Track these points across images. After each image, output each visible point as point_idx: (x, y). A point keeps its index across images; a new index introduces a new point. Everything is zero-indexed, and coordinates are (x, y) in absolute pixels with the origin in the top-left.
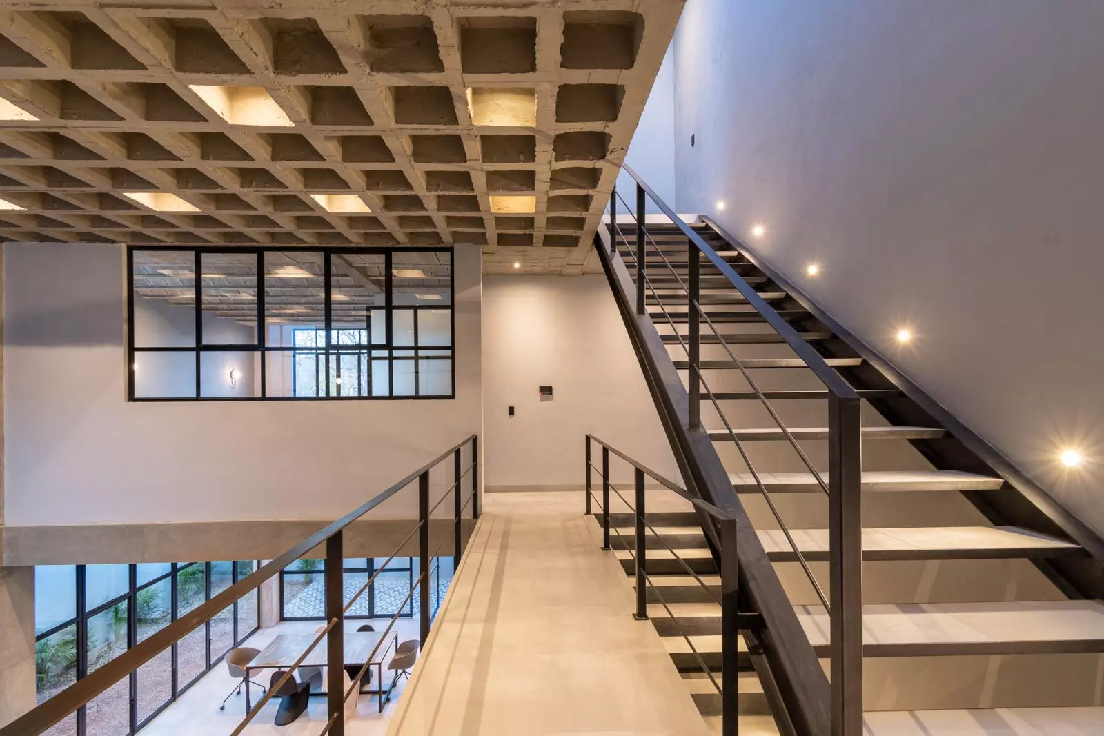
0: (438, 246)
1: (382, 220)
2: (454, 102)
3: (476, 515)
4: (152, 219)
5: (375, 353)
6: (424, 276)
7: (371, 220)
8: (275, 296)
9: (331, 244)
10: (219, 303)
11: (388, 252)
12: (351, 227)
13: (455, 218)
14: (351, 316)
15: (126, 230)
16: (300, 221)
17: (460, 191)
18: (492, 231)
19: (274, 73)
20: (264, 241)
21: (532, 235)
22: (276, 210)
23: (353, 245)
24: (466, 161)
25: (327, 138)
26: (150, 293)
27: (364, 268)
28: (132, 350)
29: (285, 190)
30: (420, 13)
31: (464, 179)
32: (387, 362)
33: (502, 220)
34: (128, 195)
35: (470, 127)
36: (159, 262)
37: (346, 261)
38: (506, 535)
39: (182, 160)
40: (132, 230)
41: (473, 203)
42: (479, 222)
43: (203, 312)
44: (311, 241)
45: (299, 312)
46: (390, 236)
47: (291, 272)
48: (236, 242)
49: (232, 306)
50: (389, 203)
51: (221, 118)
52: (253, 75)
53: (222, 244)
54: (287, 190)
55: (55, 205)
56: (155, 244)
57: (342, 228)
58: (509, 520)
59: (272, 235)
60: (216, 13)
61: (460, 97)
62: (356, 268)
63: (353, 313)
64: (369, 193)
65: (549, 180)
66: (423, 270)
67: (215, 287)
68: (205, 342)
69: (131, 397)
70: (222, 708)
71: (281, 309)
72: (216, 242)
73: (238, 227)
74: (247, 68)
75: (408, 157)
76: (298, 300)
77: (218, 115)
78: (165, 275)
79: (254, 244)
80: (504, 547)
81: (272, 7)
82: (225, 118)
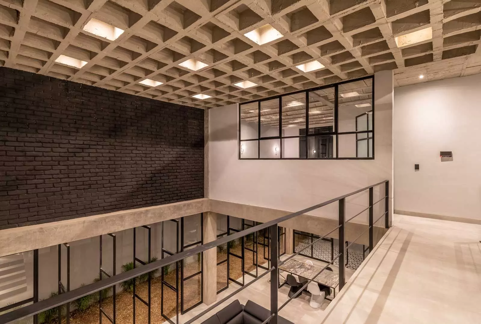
0: (365, 76)
1: (331, 70)
3: (387, 226)
4: (244, 92)
6: (359, 95)
7: (326, 71)
8: (290, 115)
9: (309, 87)
10: (271, 121)
11: (336, 86)
12: (317, 77)
13: (374, 57)
14: (324, 120)
15: (238, 98)
16: (295, 80)
17: (374, 40)
18: (399, 59)
19: (271, 15)
20: (282, 92)
21: (432, 54)
22: (283, 77)
23: (319, 86)
24: (375, 21)
25: (299, 36)
26: (249, 120)
27: (326, 96)
28: (240, 141)
29: (285, 67)
31: (377, 33)
33: (405, 51)
36: (249, 108)
38: (406, 243)
39: (248, 66)
40: (239, 97)
41: (384, 45)
42: (390, 56)
44: (300, 88)
45: (301, 121)
46: (337, 77)
47: (295, 104)
48: (272, 95)
50: (334, 60)
51: (257, 44)
52: (264, 20)
54: (286, 67)
55: (219, 93)
56: (247, 101)
57: (312, 78)
58: (411, 234)
59: (285, 89)
62: (322, 97)
63: (324, 119)
64: (322, 58)
65: (442, 12)
66: (358, 92)
67: (268, 115)
68: (261, 137)
69: (240, 158)
71: (293, 120)
72: (265, 96)
73: (271, 88)
74: (261, 17)
75: (339, 31)
76: (299, 116)
77: (256, 43)
78: (251, 113)
79: (278, 94)
80: (403, 250)
82: (258, 43)
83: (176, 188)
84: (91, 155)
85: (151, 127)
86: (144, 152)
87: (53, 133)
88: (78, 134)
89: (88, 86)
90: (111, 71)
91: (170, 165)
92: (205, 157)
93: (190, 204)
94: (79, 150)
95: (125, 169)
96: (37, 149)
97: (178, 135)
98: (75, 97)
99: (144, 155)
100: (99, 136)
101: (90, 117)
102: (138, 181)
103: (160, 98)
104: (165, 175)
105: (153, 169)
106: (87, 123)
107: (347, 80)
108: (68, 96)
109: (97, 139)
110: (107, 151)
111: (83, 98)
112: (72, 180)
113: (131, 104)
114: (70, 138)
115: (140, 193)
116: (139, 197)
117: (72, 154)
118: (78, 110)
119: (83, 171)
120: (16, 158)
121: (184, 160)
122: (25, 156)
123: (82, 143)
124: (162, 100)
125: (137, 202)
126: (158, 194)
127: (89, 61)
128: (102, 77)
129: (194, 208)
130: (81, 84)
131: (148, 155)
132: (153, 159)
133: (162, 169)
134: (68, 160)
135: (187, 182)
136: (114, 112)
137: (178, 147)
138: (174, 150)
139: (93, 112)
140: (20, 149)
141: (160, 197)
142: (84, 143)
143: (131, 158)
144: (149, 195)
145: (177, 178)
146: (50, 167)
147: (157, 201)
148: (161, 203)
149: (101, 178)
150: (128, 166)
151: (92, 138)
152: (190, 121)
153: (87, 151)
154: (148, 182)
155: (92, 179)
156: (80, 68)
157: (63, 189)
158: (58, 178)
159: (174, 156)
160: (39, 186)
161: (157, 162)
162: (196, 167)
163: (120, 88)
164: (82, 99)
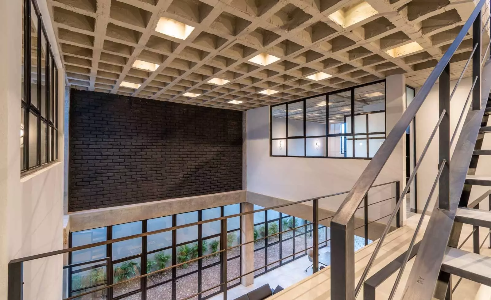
1: (340, 78)
2: (328, 24)
3: (399, 226)
5: (348, 137)
7: (336, 79)
9: (327, 91)
11: (352, 89)
12: (331, 83)
16: (311, 86)
18: (404, 66)
19: (263, 47)
20: (305, 96)
22: (300, 85)
23: (336, 90)
24: (355, 43)
25: (295, 58)
28: (271, 139)
30: (286, 4)
31: (363, 50)
32: (352, 141)
34: (260, 92)
35: (344, 30)
37: (340, 96)
39: (263, 80)
41: (378, 57)
42: (391, 64)
43: (306, 121)
44: (321, 92)
46: (349, 83)
49: (314, 118)
50: (341, 69)
52: (259, 51)
53: (293, 100)
54: (297, 78)
55: (249, 99)
56: (277, 104)
57: (327, 85)
59: (305, 93)
60: (237, 40)
61: (327, 21)
64: (326, 70)
65: (420, 29)
68: (289, 136)
69: (271, 155)
70: (306, 271)
74: (256, 49)
77: (260, 65)
79: (301, 98)
81: (247, 31)
82: (263, 65)
83: (217, 181)
84: (148, 153)
85: (195, 128)
86: (189, 150)
87: (121, 137)
88: (139, 138)
89: (146, 99)
90: (159, 89)
91: (211, 161)
92: (243, 153)
93: (230, 195)
94: (139, 150)
95: (173, 165)
96: (109, 150)
97: (218, 135)
98: (137, 109)
99: (189, 153)
100: (154, 138)
101: (147, 123)
102: (184, 175)
103: (202, 104)
104: (207, 169)
105: (197, 164)
106: (145, 128)
107: (361, 84)
108: (132, 108)
109: (153, 141)
110: (160, 150)
111: (143, 109)
112: (134, 173)
113: (179, 111)
114: (133, 140)
115: (186, 184)
116: (185, 187)
117: (134, 154)
118: (139, 119)
119: (141, 166)
120: (95, 157)
121: (224, 156)
122: (102, 156)
123: (141, 145)
124: (204, 106)
125: (183, 192)
126: (201, 186)
127: (142, 84)
128: (154, 93)
129: (232, 199)
130: (141, 98)
131: (192, 153)
132: (197, 156)
133: (205, 164)
134: (131, 158)
135: (226, 175)
136: (166, 119)
137: (219, 145)
138: (215, 148)
139: (149, 119)
140: (98, 150)
141: (202, 188)
142: (142, 144)
143: (178, 155)
144: (193, 187)
145: (217, 172)
146: (118, 164)
147: (200, 191)
148: (204, 193)
149: (154, 172)
150: (176, 162)
151: (148, 140)
152: (229, 122)
153: (145, 150)
154: (193, 175)
155: (148, 172)
156: (137, 88)
157: (127, 180)
158: (124, 172)
159: (215, 153)
160: (111, 178)
161: (200, 159)
162: (235, 162)
163: (169, 99)
164: (141, 110)
